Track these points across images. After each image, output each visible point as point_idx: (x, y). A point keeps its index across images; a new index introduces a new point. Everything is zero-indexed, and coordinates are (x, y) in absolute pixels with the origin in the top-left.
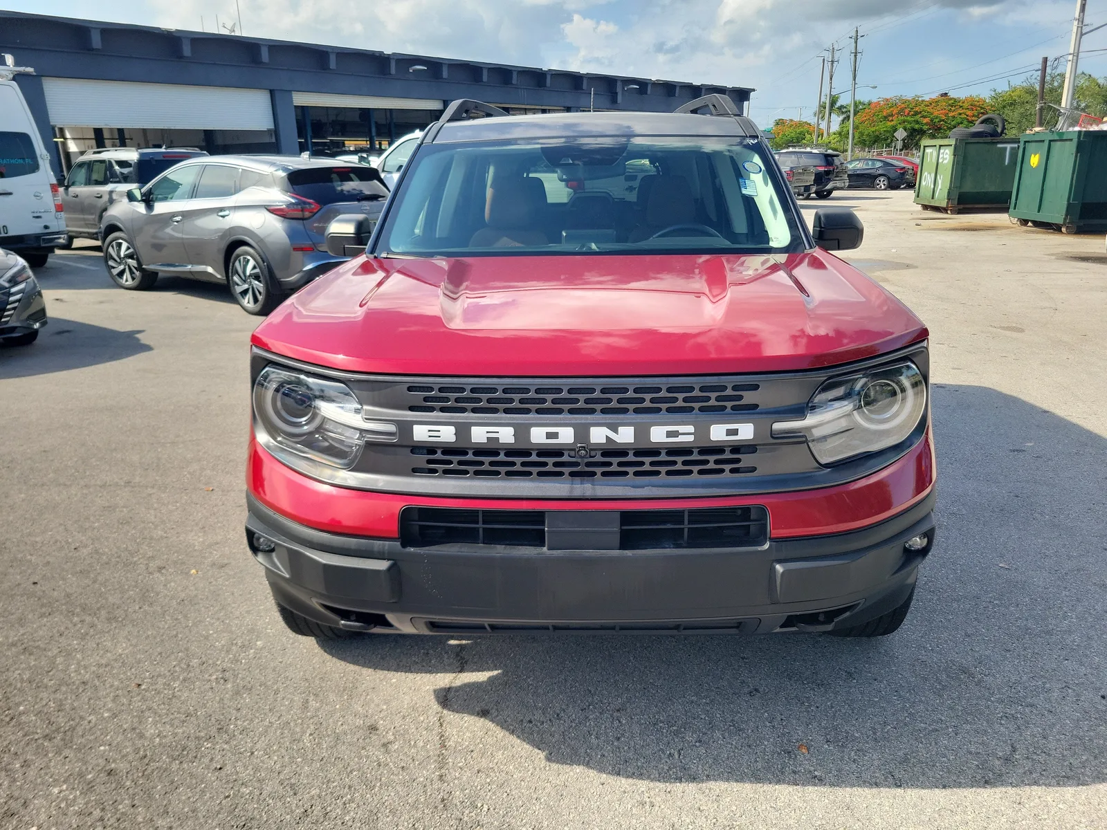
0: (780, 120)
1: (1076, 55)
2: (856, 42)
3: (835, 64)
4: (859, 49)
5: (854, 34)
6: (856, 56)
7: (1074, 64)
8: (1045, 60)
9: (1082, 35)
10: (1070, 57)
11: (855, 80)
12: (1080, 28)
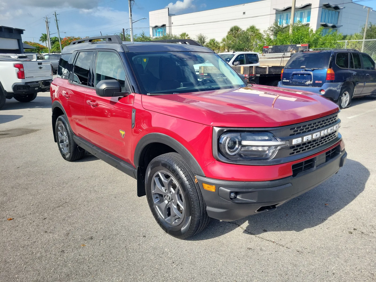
0: (26, 42)
1: (132, 29)
2: (56, 16)
3: (49, 23)
4: (58, 19)
5: (54, 14)
6: (57, 21)
7: (132, 31)
8: (124, 29)
9: (132, 23)
10: (131, 29)
11: (58, 29)
12: (131, 21)
